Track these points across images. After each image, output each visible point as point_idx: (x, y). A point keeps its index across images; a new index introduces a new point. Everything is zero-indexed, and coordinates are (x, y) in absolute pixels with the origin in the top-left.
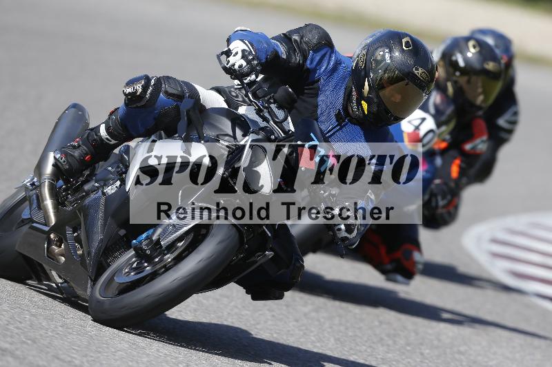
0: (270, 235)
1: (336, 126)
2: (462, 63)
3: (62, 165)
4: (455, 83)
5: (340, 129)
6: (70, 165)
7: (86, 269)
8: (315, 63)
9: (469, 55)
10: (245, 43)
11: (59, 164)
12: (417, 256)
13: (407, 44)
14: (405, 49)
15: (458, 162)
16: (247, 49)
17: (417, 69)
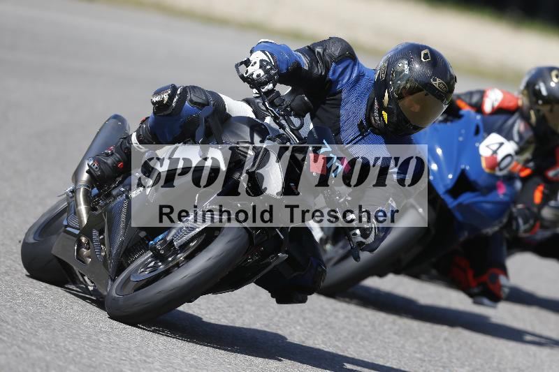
0: (283, 238)
1: (359, 136)
2: (544, 92)
3: (94, 171)
4: (537, 112)
5: (363, 138)
6: (102, 171)
7: (107, 269)
8: (337, 75)
9: (553, 85)
10: (266, 54)
11: (92, 171)
12: (503, 280)
13: (426, 56)
14: (424, 60)
15: (541, 188)
16: (268, 60)
17: (435, 80)
